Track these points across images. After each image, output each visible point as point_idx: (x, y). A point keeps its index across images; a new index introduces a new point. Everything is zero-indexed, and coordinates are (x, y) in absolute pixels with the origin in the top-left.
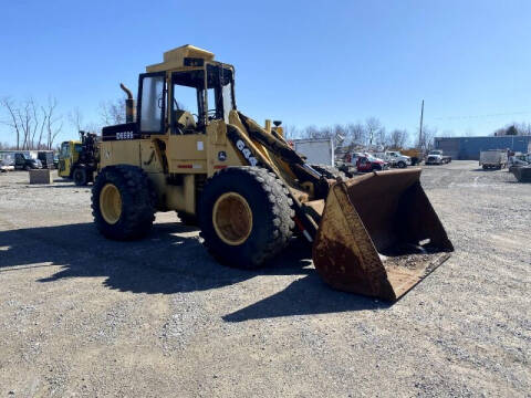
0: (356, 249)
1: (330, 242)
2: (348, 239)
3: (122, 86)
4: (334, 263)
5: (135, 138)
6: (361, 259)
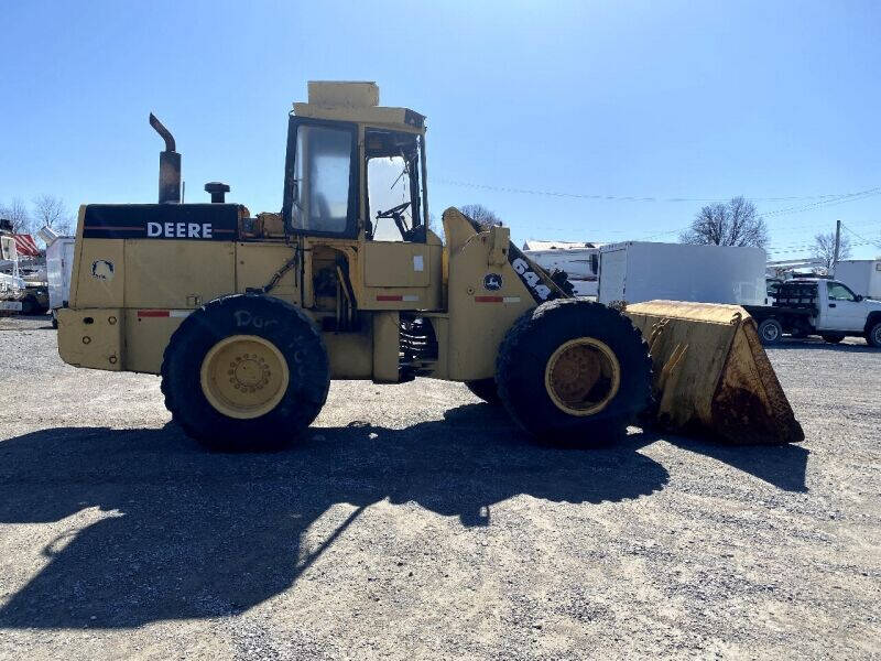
0: (762, 394)
1: (733, 390)
2: (753, 383)
3: (153, 121)
4: (735, 415)
5: (216, 237)
6: (768, 405)
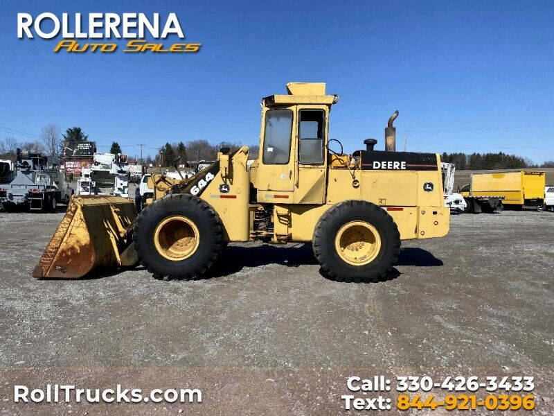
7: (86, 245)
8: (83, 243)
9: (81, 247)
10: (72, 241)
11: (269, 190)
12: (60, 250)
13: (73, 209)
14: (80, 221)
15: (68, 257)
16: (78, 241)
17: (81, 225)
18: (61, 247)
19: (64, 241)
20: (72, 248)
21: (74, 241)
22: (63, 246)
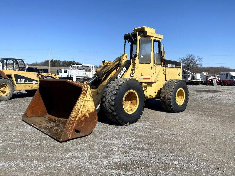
7: (92, 112)
8: (91, 111)
9: (90, 114)
10: (85, 111)
11: (142, 76)
12: (77, 118)
13: (86, 89)
14: (90, 96)
15: (82, 122)
16: (88, 110)
17: (90, 99)
18: (78, 116)
19: (80, 111)
20: (85, 116)
21: (86, 111)
22: (80, 115)
